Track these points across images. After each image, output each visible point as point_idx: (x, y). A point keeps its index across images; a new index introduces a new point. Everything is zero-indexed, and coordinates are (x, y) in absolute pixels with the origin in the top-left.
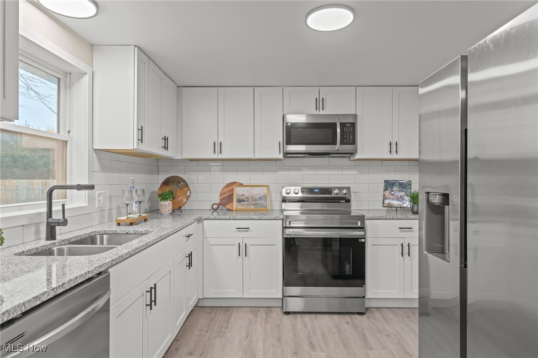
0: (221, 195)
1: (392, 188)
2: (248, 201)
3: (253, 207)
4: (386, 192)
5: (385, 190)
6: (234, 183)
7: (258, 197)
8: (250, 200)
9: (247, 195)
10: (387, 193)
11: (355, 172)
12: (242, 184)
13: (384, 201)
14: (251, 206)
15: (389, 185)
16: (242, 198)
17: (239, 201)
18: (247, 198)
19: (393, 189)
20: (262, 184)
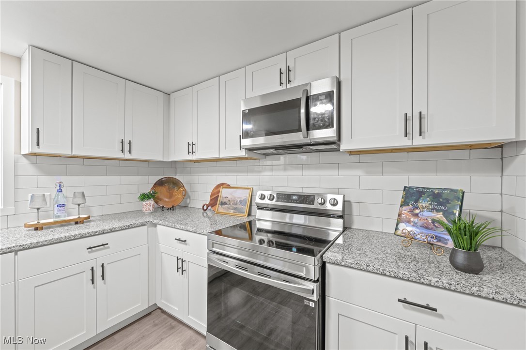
0: (212, 195)
1: (417, 201)
2: (229, 204)
3: (232, 211)
4: (404, 208)
5: (404, 204)
6: (222, 184)
7: (239, 200)
8: (231, 204)
9: (230, 197)
10: (405, 210)
11: (359, 172)
12: (229, 185)
13: (397, 225)
14: (230, 210)
15: (412, 196)
16: (225, 200)
17: (223, 204)
18: (229, 200)
19: (419, 205)
20: (246, 187)
